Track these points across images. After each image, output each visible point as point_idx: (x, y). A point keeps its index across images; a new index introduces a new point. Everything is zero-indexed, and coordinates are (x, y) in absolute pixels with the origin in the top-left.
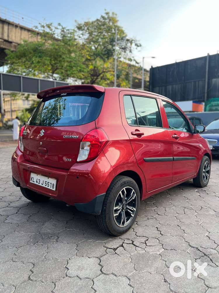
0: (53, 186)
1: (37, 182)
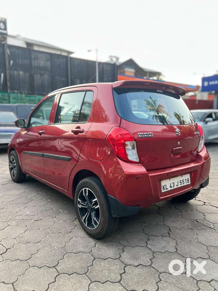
0: (188, 180)
1: (171, 187)
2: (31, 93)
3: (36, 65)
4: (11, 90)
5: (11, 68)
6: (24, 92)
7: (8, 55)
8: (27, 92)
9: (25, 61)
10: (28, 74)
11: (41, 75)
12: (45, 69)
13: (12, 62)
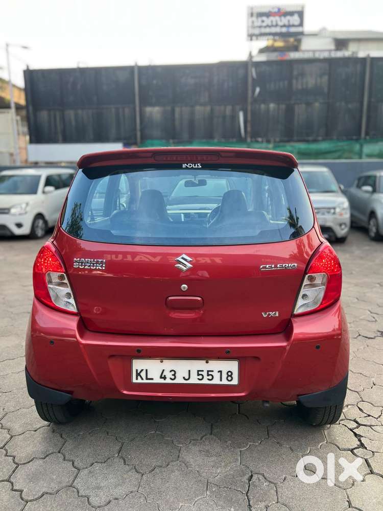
0: (229, 376)
1: (164, 378)
2: (286, 139)
3: (300, 87)
4: (251, 138)
5: (255, 101)
6: (272, 140)
7: (253, 79)
8: (278, 139)
9: (281, 84)
10: (283, 107)
11: (308, 104)
12: (316, 92)
13: (258, 90)
